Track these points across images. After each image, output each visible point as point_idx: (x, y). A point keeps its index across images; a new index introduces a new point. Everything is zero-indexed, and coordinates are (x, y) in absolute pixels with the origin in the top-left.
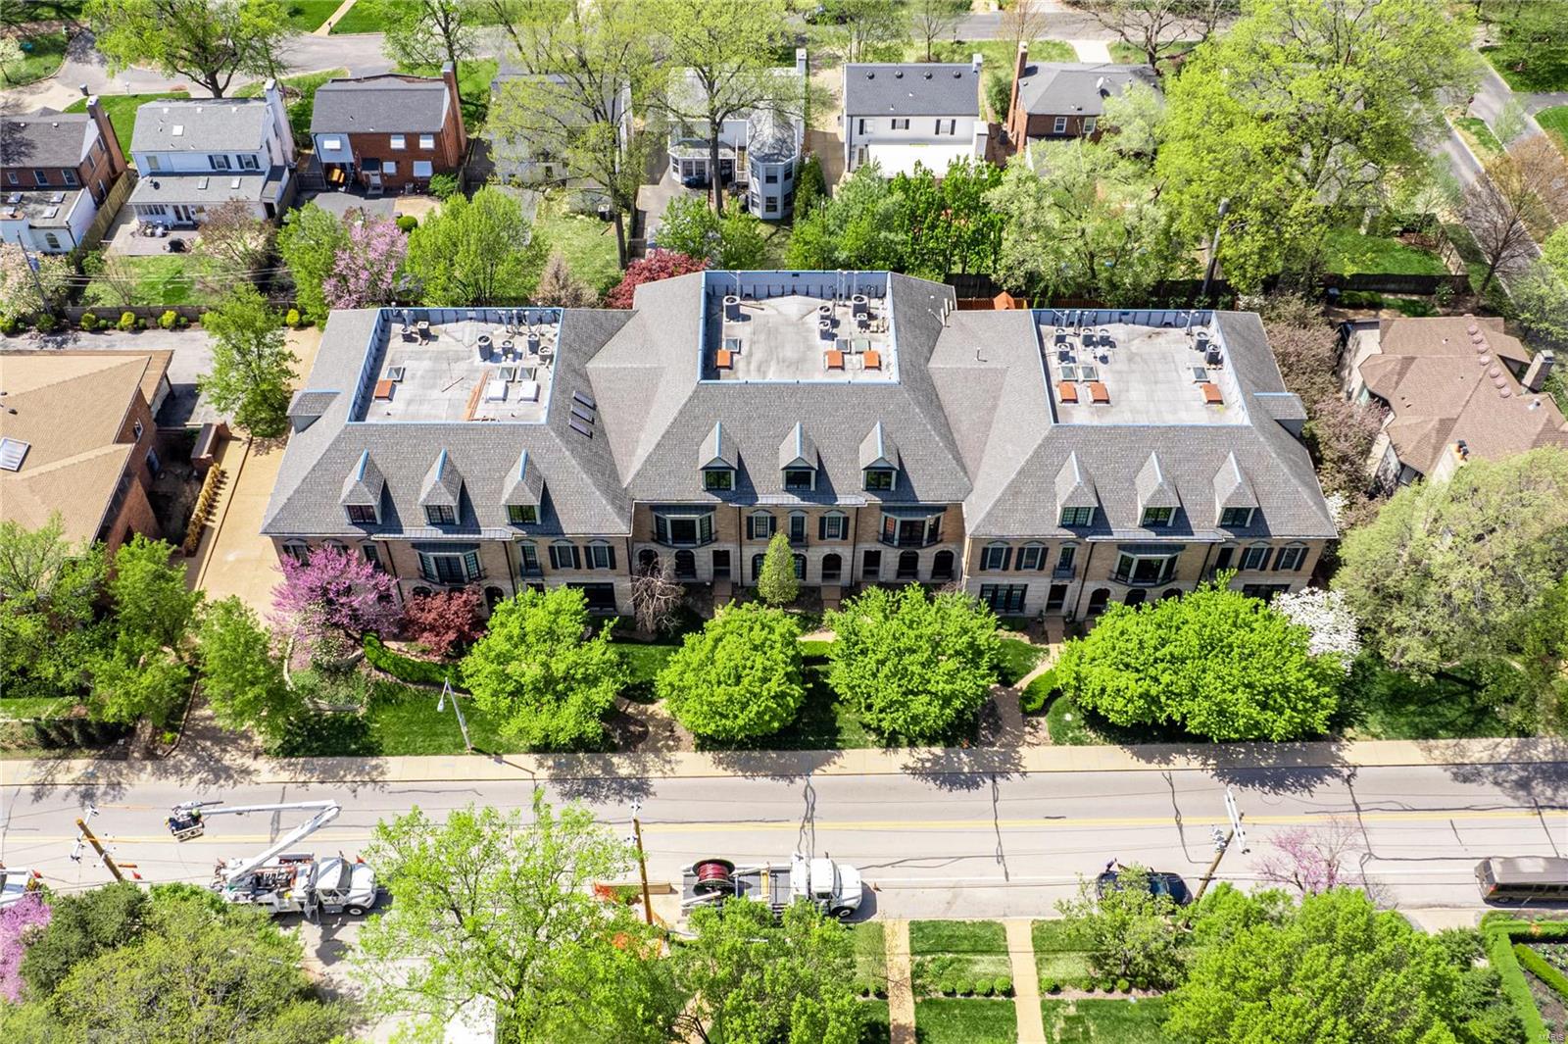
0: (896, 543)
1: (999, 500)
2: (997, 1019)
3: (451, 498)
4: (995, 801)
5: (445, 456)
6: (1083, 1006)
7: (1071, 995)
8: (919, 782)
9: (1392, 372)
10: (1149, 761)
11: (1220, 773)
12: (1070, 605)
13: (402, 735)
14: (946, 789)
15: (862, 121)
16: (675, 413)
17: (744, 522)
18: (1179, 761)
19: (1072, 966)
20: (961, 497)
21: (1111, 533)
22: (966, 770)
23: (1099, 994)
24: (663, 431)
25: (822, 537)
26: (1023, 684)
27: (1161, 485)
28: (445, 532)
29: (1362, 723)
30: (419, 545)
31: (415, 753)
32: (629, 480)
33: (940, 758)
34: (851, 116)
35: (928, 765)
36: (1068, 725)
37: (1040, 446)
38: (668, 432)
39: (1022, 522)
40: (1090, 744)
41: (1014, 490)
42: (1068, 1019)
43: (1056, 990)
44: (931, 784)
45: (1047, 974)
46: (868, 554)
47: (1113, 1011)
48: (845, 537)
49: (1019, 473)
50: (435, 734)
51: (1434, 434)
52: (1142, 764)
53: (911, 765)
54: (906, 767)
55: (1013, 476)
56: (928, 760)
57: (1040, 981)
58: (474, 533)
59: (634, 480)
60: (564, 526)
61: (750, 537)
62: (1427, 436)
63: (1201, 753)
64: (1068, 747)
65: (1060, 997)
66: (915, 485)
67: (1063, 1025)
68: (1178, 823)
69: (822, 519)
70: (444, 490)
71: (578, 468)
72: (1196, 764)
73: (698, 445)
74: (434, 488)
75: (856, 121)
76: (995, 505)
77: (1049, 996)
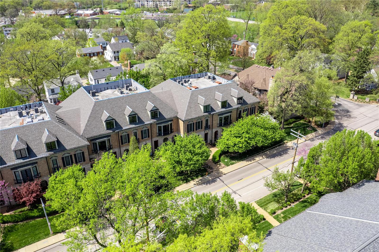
0: (162, 134)
1: (187, 110)
2: (266, 226)
3: (24, 146)
4: (223, 182)
5: (18, 136)
6: (283, 213)
7: (279, 212)
8: (200, 186)
9: (246, 78)
10: (251, 161)
11: (267, 158)
12: (210, 139)
13: (22, 240)
14: (209, 185)
15: (98, 81)
16: (91, 111)
17: (120, 137)
18: (257, 159)
19: (273, 206)
20: (176, 115)
21: (216, 111)
22: (210, 179)
23: (285, 209)
24: (88, 117)
25: (142, 138)
26: (211, 157)
27: (222, 96)
28: (23, 160)
29: (286, 139)
30: (14, 168)
31: (30, 244)
32: (82, 133)
33: (202, 179)
34: (95, 80)
35: (200, 182)
36: (227, 162)
37: (191, 96)
38: (90, 116)
39: (195, 114)
40: (235, 163)
41: (189, 107)
42: (283, 217)
43: (274, 213)
44: (204, 185)
45: (269, 211)
46: (155, 142)
47: (292, 211)
48: (149, 137)
49: (189, 103)
50: (36, 235)
51: (263, 82)
52: (250, 162)
53: (196, 183)
54: (195, 184)
55: (188, 104)
56: (199, 181)
57: (269, 213)
58: (35, 157)
59: (84, 132)
60: (66, 147)
61: (122, 144)
62: (262, 83)
63: (260, 156)
64: (231, 166)
65: (277, 214)
66: (163, 115)
67: (283, 219)
68: (268, 169)
69: (142, 131)
70: (21, 144)
71: (66, 129)
72: (261, 158)
73: (100, 118)
74: (17, 143)
75: (96, 81)
76: (187, 112)
77: (274, 215)
